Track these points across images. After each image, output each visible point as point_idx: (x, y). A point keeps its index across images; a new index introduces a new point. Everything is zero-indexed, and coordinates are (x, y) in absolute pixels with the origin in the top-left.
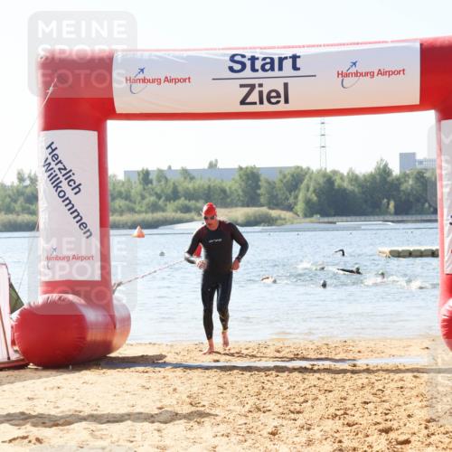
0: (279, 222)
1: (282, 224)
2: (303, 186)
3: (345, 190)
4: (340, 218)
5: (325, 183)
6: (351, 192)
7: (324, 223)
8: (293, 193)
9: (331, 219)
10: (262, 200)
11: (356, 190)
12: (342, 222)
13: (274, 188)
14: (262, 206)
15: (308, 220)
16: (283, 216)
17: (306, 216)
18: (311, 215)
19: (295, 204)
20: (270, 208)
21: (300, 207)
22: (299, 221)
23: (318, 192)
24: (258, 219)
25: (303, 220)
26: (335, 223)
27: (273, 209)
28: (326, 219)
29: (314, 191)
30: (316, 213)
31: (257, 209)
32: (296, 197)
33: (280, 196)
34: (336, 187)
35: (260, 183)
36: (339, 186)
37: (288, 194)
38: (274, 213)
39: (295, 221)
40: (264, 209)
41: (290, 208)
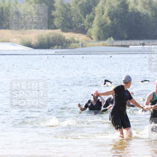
0: (73, 45)
1: (75, 48)
2: (97, 9)
3: (138, 14)
4: (133, 42)
5: (119, 6)
6: (144, 15)
7: (117, 46)
8: (87, 16)
9: (124, 42)
10: (56, 22)
11: (150, 14)
12: (135, 46)
13: (68, 10)
14: (55, 28)
15: (101, 43)
16: (76, 39)
17: (99, 39)
18: (105, 38)
19: (90, 27)
20: (63, 31)
21: (94, 30)
22: (91, 44)
23: (113, 15)
24: (51, 42)
25: (96, 43)
26: (127, 46)
27: (67, 32)
28: (119, 43)
29: (109, 14)
30: (110, 36)
31: (50, 31)
32: (91, 20)
33: (73, 19)
34: (130, 11)
35: (55, 5)
36: (131, 9)
37: (82, 16)
38: (68, 36)
39: (88, 44)
40: (58, 32)
41: (83, 31)
